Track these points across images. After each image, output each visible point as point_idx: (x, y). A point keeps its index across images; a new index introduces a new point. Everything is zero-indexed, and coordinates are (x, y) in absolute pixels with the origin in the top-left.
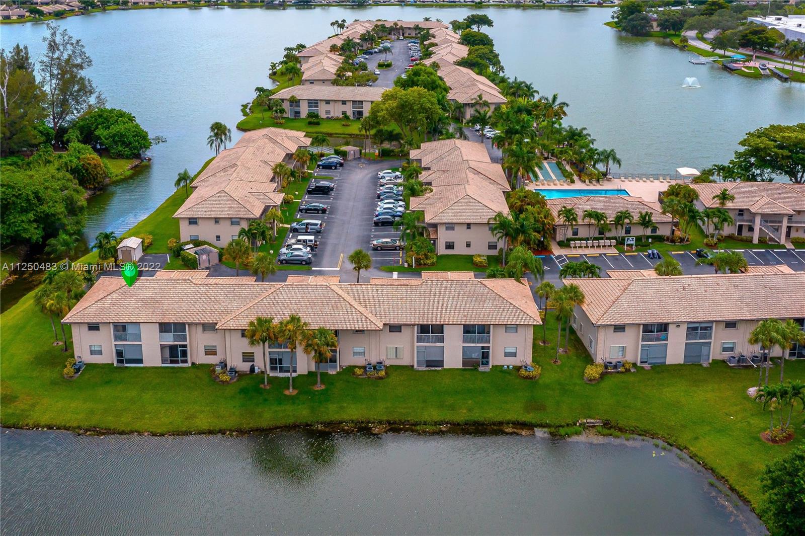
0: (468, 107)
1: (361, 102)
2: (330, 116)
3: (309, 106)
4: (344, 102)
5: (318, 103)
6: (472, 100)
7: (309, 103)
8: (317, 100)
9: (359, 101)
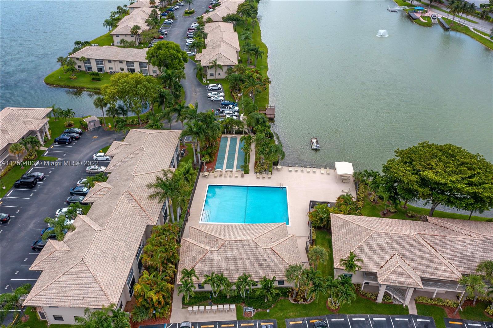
0: (207, 68)
1: (133, 62)
2: (113, 71)
3: (97, 64)
4: (121, 62)
5: (102, 62)
6: (210, 63)
7: (96, 61)
8: (102, 60)
9: (131, 62)
